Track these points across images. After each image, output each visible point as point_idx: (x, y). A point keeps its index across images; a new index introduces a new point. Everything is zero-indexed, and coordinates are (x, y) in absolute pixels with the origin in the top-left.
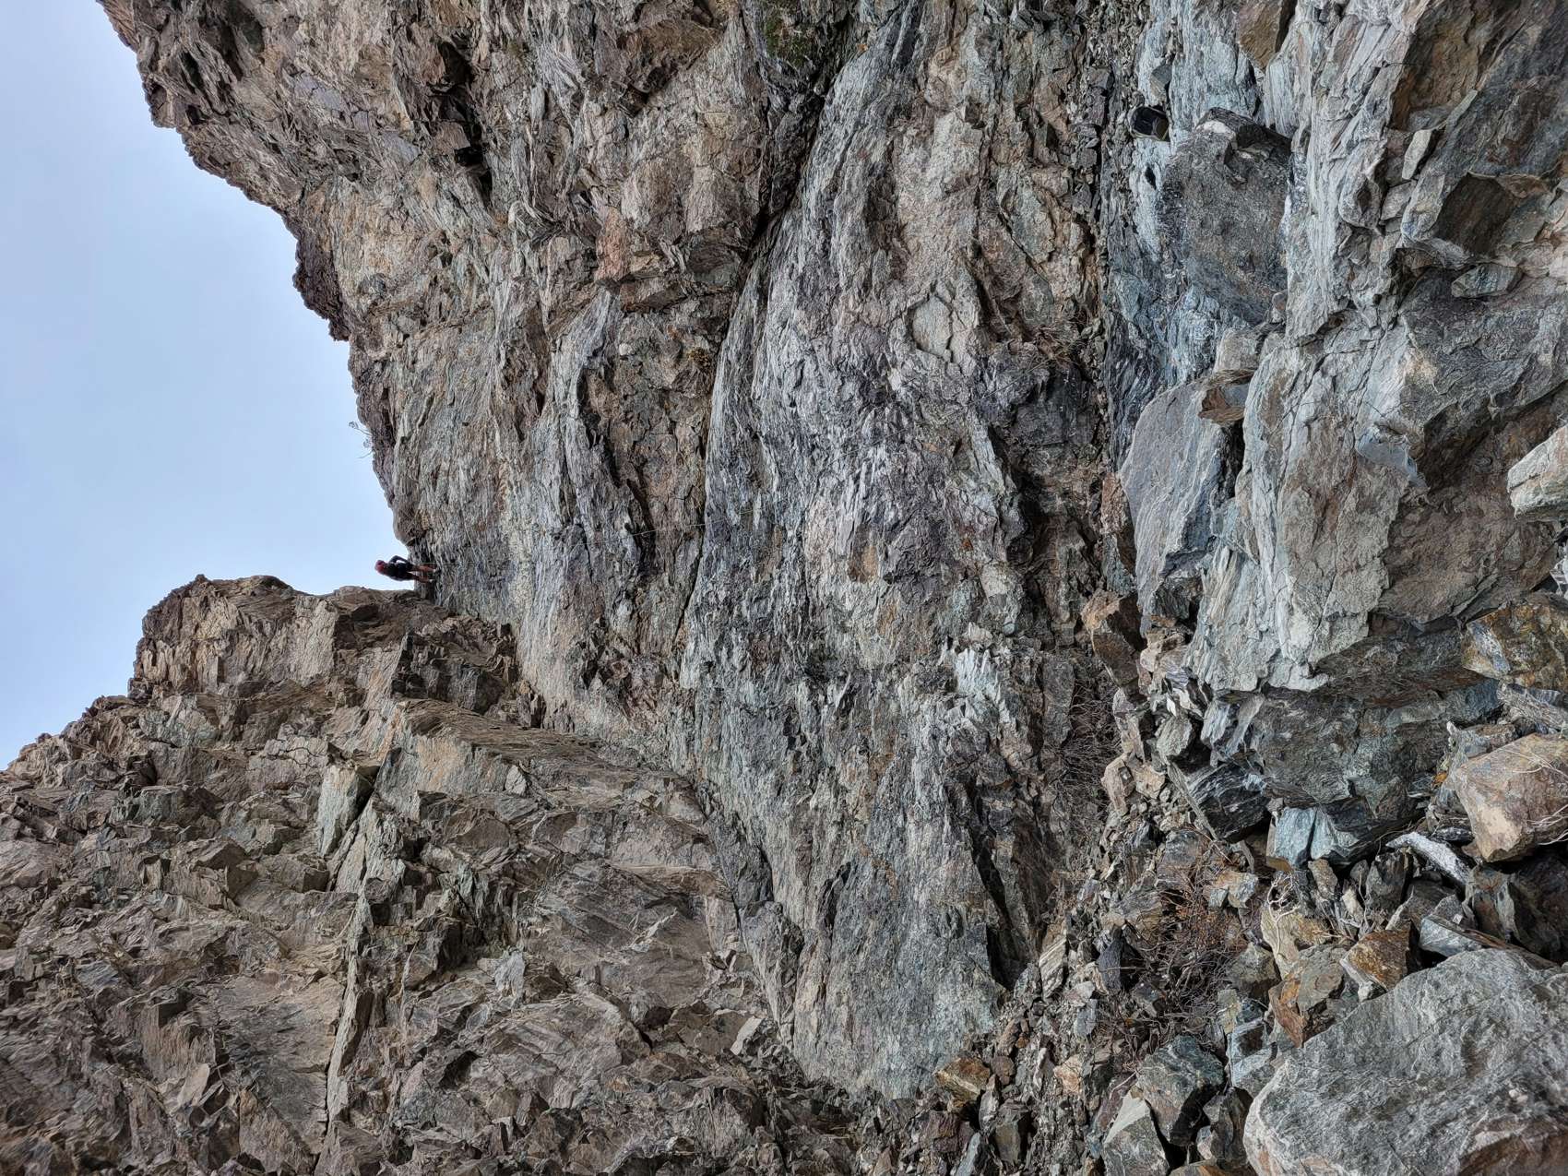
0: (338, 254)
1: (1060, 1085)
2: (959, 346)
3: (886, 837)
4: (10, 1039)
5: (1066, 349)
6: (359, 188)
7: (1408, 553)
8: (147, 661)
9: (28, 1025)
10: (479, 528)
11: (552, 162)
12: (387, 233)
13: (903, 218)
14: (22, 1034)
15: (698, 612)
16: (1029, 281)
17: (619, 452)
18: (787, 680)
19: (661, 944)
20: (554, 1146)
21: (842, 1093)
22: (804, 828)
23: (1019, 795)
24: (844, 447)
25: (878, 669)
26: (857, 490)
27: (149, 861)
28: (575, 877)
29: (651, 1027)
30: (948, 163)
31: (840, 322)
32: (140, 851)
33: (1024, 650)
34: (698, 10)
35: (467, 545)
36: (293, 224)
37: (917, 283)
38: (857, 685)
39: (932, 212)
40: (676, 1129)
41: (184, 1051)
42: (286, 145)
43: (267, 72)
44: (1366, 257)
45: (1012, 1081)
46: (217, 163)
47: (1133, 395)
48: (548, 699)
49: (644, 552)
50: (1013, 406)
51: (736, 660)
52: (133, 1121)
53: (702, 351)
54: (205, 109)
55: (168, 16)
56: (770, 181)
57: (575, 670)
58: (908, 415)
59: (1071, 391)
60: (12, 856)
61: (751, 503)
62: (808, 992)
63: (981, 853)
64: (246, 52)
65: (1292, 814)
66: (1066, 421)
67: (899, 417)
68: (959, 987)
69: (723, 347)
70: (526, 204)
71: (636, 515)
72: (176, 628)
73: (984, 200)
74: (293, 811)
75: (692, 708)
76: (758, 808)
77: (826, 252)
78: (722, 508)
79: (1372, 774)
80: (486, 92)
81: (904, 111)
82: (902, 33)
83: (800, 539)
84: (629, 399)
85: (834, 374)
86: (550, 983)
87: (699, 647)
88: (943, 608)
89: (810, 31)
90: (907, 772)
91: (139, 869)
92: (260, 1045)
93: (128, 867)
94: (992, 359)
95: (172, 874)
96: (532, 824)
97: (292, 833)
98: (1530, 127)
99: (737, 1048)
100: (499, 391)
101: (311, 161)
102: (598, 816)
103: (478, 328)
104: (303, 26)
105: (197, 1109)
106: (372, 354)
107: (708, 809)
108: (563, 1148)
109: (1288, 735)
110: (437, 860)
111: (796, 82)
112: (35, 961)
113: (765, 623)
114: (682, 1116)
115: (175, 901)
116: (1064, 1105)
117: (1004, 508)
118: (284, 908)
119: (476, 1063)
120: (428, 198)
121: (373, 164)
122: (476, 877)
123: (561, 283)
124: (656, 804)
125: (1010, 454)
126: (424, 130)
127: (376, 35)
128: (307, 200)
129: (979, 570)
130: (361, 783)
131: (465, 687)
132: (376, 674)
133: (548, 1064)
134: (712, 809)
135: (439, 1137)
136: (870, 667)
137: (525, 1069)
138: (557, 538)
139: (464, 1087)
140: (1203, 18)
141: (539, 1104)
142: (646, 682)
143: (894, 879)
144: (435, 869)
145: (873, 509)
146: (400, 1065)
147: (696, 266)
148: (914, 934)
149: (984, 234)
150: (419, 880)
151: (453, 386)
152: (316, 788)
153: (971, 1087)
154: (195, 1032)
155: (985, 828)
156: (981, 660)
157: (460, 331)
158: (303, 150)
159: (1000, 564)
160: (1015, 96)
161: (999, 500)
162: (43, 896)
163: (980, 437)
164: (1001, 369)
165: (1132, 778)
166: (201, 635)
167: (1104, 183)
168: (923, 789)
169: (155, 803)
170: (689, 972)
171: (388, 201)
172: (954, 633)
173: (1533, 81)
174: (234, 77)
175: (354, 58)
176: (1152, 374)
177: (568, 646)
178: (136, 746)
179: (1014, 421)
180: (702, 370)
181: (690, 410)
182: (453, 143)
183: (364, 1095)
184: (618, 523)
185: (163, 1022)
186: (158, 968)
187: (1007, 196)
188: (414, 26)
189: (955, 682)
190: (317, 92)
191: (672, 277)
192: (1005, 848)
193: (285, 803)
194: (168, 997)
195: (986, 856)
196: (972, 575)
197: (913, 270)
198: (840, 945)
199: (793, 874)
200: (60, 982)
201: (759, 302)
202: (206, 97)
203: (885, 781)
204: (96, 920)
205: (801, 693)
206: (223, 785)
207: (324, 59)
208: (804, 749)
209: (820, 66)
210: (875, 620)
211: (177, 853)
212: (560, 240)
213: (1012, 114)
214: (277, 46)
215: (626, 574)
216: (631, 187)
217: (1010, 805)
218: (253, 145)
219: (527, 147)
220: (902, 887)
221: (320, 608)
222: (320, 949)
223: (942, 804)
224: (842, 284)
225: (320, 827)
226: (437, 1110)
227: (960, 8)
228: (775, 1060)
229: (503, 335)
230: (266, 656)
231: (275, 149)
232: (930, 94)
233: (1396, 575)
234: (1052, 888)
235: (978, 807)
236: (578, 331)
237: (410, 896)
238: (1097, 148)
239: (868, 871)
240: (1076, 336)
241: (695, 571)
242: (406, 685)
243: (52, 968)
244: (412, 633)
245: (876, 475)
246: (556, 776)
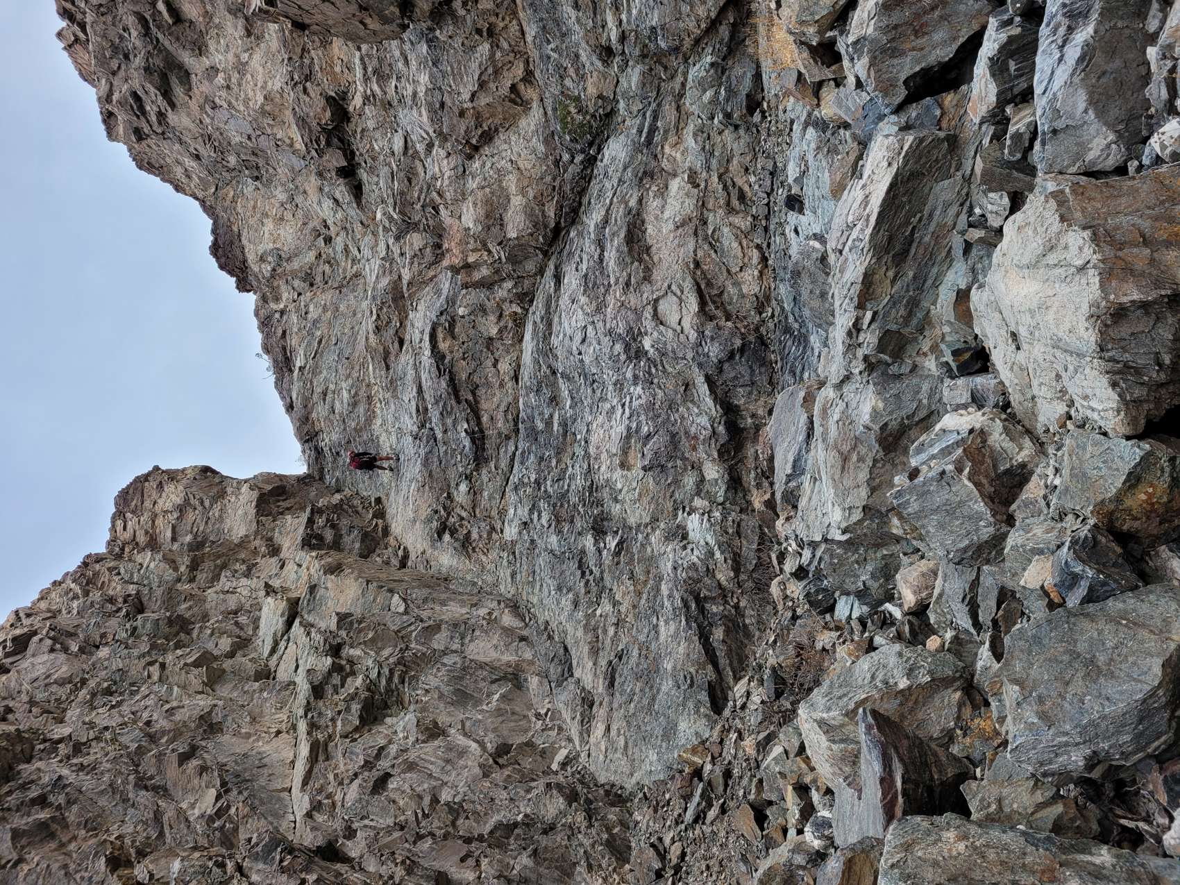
0: (245, 233)
1: (744, 751)
2: (686, 324)
3: (646, 631)
4: (80, 778)
5: (752, 326)
6: (260, 186)
7: (877, 480)
8: (119, 527)
9: (91, 769)
10: (358, 431)
11: (410, 184)
12: (282, 219)
13: (650, 242)
14: (87, 774)
15: (516, 488)
16: (728, 283)
17: (459, 380)
18: (580, 534)
19: (502, 706)
20: (448, 823)
21: (622, 788)
22: (593, 630)
23: (726, 602)
24: (615, 385)
25: (639, 526)
26: (623, 413)
27: (151, 664)
28: (445, 665)
29: (499, 756)
30: (677, 208)
31: (611, 306)
32: (144, 657)
33: (729, 514)
34: (513, 96)
35: (349, 442)
36: (209, 209)
37: (660, 283)
38: (625, 536)
39: (668, 238)
40: (522, 809)
41: (196, 781)
42: (206, 155)
43: (194, 105)
44: (854, 355)
45: (720, 755)
46: (153, 167)
47: (792, 357)
48: (410, 548)
49: (477, 448)
50: (720, 362)
51: (544, 521)
52: (166, 828)
53: (516, 313)
54: (146, 130)
55: (120, 65)
56: (562, 207)
57: (431, 528)
58: (655, 366)
59: (755, 351)
60: (49, 664)
61: (551, 416)
62: (599, 729)
63: (704, 637)
64: (178, 91)
65: (844, 598)
66: (753, 371)
67: (650, 367)
68: (692, 717)
69: (531, 312)
70: (391, 210)
71: (472, 423)
72: (139, 504)
73: (700, 232)
74: (242, 629)
75: (514, 553)
76: (562, 617)
77: (601, 260)
78: (531, 419)
79: (872, 578)
80: (359, 130)
81: (649, 174)
82: (647, 124)
83: (586, 442)
84: (466, 344)
85: (608, 338)
86: (433, 731)
87: (516, 512)
88: (679, 487)
89: (588, 117)
90: (658, 590)
91: (144, 669)
92: (247, 776)
93: (136, 668)
94: (707, 333)
95: (167, 672)
96: (412, 632)
97: (242, 644)
99: (555, 767)
100: (372, 336)
101: (224, 166)
102: (456, 625)
103: (354, 291)
104: (221, 75)
105: (210, 816)
106: (273, 306)
107: (527, 620)
108: (453, 823)
109: (836, 561)
110: (352, 656)
111: (579, 147)
112: (87, 729)
113: (564, 496)
114: (525, 802)
115: (172, 689)
116: (746, 760)
117: (716, 425)
118: (245, 692)
119: (392, 779)
120: (313, 196)
121: (271, 170)
122: (381, 666)
123: (416, 264)
124: (493, 617)
125: (719, 391)
126: (314, 153)
127: (277, 84)
128: (221, 193)
129: (701, 464)
130: (290, 609)
131: (352, 541)
132: (288, 533)
133: (437, 779)
134: (530, 620)
135: (372, 823)
136: (634, 525)
137: (422, 782)
138: (415, 438)
139: (385, 794)
140: (819, 156)
141: (435, 800)
142: (480, 536)
143: (651, 657)
144: (351, 662)
145: (634, 425)
146: (341, 783)
147: (512, 260)
148: (664, 688)
149: (700, 253)
150: (342, 670)
151: (337, 331)
152: (257, 613)
153: (697, 760)
154: (203, 769)
155: (706, 623)
156: (702, 520)
157: (340, 292)
158: (219, 159)
159: (714, 460)
160: (718, 169)
161: (712, 420)
162: (76, 689)
163: (700, 380)
164: (712, 339)
165: (785, 588)
166: (158, 509)
167: (772, 227)
168: (669, 600)
169: (148, 625)
170: (521, 723)
171: (281, 196)
172: (686, 503)
173: (911, 293)
174: (169, 109)
175: (260, 99)
176: (803, 345)
177: (425, 512)
178: (119, 587)
179: (721, 371)
180: (516, 326)
181: (508, 352)
182: (335, 164)
183: (320, 803)
184: (459, 428)
185: (180, 765)
186: (169, 731)
187: (714, 231)
188: (308, 84)
189: (687, 534)
190: (231, 121)
191: (496, 265)
192: (718, 634)
193: (237, 623)
194: (182, 748)
195: (707, 639)
196: (697, 467)
197: (657, 275)
198: (618, 699)
199: (586, 659)
200: (106, 741)
201: (555, 285)
202: (148, 122)
203: (645, 596)
204: (119, 704)
205: (588, 542)
206: (190, 613)
207: (237, 98)
208: (591, 578)
209: (594, 138)
210: (636, 495)
211: (170, 658)
212: (415, 235)
213: (717, 180)
214: (201, 88)
215: (465, 462)
216: (468, 207)
217: (721, 608)
218: (181, 154)
219: (392, 173)
220: (657, 660)
221: (245, 488)
222: (275, 718)
223: (680, 609)
224: (612, 282)
225: (261, 639)
226: (370, 808)
227: (683, 112)
228: (579, 773)
229: (374, 298)
230: (206, 523)
231: (197, 157)
232: (665, 164)
233: (873, 490)
234: (747, 657)
235: (702, 610)
236: (429, 297)
237: (336, 679)
238: (768, 204)
239: (635, 653)
240: (758, 318)
241: (512, 460)
242: (311, 541)
243: (100, 733)
244: (313, 505)
245: (635, 403)
246: (425, 600)
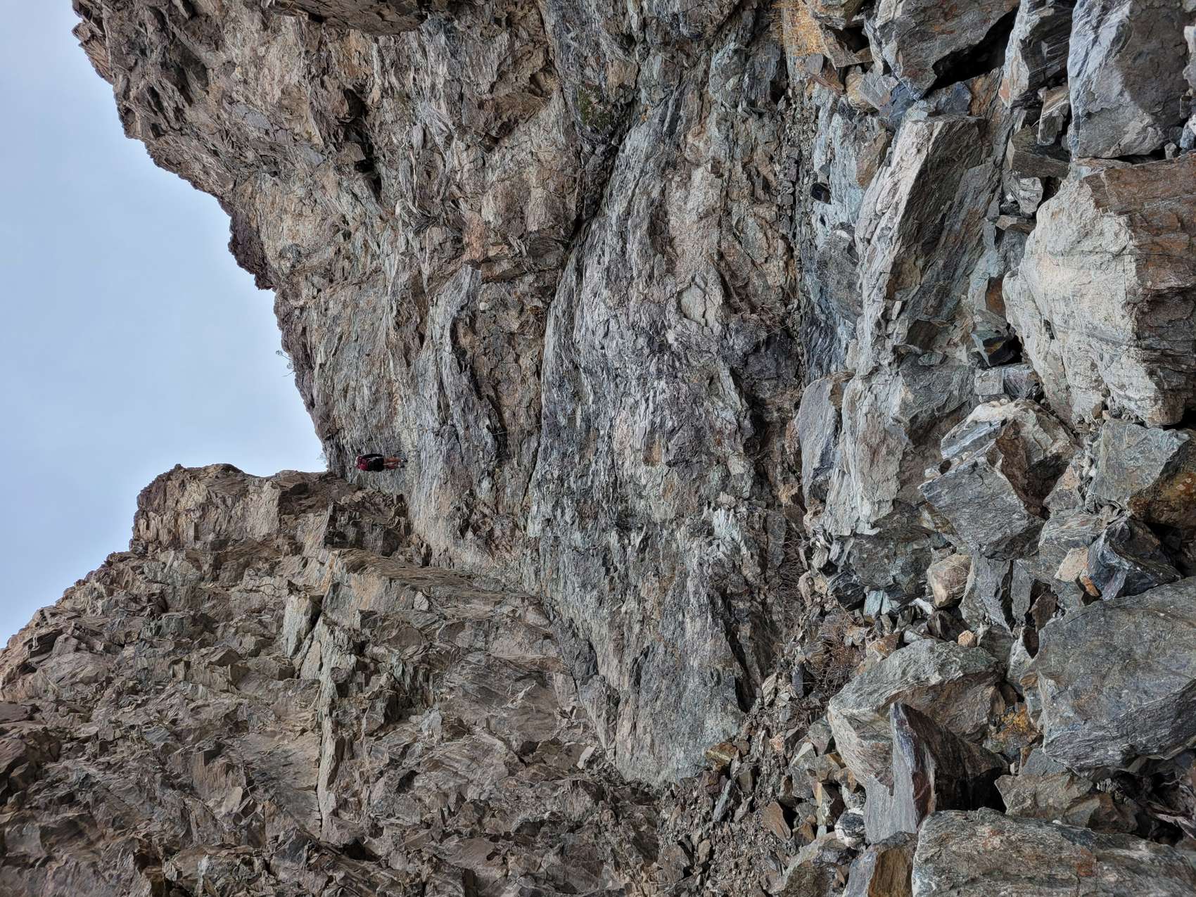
0: (263, 230)
1: (773, 748)
2: (711, 316)
3: (672, 628)
4: (107, 776)
5: (777, 318)
6: (278, 181)
7: (907, 474)
8: (142, 527)
9: (118, 767)
10: (379, 428)
11: (430, 177)
12: (300, 215)
13: (673, 234)
14: (114, 773)
15: (539, 485)
16: (753, 275)
17: (481, 376)
18: (604, 530)
19: (527, 704)
20: (474, 821)
21: (648, 786)
22: (618, 626)
23: (753, 599)
24: (638, 379)
25: (664, 522)
26: (647, 407)
27: (176, 662)
28: (469, 663)
29: (525, 754)
30: (701, 199)
31: (634, 299)
32: (169, 656)
33: (755, 509)
34: (533, 86)
35: (370, 439)
36: (227, 206)
37: (683, 275)
38: (650, 532)
39: (691, 230)
40: (549, 807)
41: (223, 779)
42: (224, 151)
43: (211, 100)
44: (883, 346)
45: (748, 752)
46: (171, 163)
47: (818, 350)
48: (433, 546)
49: (499, 444)
50: (745, 355)
51: (568, 518)
52: (193, 826)
53: (537, 308)
54: (164, 126)
55: (136, 60)
56: (583, 199)
57: (454, 526)
58: (679, 360)
59: (781, 344)
60: (74, 663)
61: (574, 411)
62: (625, 727)
63: (731, 634)
64: (195, 86)
65: (873, 593)
66: (778, 364)
67: (673, 361)
68: (719, 715)
69: (552, 306)
70: (410, 204)
71: (494, 419)
72: (162, 503)
73: (724, 223)
74: (266, 627)
75: (537, 550)
76: (586, 615)
77: (623, 252)
78: (554, 414)
79: (902, 572)
80: (377, 123)
81: (672, 165)
82: (669, 114)
83: (610, 437)
84: (487, 340)
85: (631, 332)
86: (458, 729)
87: (539, 508)
88: (704, 483)
89: (609, 107)
90: (684, 587)
91: (169, 668)
92: (273, 774)
93: (162, 666)
94: (732, 325)
95: (192, 671)
96: (435, 630)
97: (267, 642)
98: (941, 301)
99: (581, 765)
100: (392, 332)
101: (242, 162)
102: (480, 623)
103: (374, 286)
104: (238, 70)
105: (237, 814)
106: (293, 303)
107: (552, 617)
108: (480, 821)
109: (865, 556)
110: (376, 655)
111: (600, 137)
112: (114, 728)
113: (587, 492)
114: (552, 800)
115: (197, 688)
116: (774, 758)
117: (741, 419)
118: (270, 691)
119: (417, 777)
120: (332, 191)
121: (289, 165)
122: (405, 664)
123: (436, 259)
124: (517, 615)
125: (744, 385)
126: (332, 147)
127: (294, 78)
128: (239, 189)
129: (727, 459)
130: (313, 607)
131: (375, 539)
132: (311, 532)
133: (463, 777)
134: (555, 617)
135: (398, 822)
136: (659, 521)
137: (448, 780)
138: (437, 435)
139: (411, 792)
140: (846, 144)
141: (461, 799)
142: (504, 534)
143: (677, 654)
144: (375, 660)
145: (658, 420)
146: (367, 782)
147: (533, 253)
148: (691, 686)
149: (724, 245)
150: (366, 668)
151: (357, 328)
152: (281, 611)
153: (725, 757)
154: (229, 767)
155: (733, 619)
156: (728, 516)
157: (360, 288)
158: (237, 155)
159: (740, 454)
160: (742, 158)
161: (738, 414)
162: (102, 688)
163: (725, 374)
164: (737, 331)
165: (813, 584)
166: (180, 507)
167: (798, 217)
168: (694, 597)
169: (173, 625)
170: (546, 721)
171: (300, 192)
172: (712, 498)
173: (941, 283)
174: (186, 104)
175: (278, 94)
176: (830, 336)
177: (447, 510)
178: (143, 586)
179: (746, 364)
180: (538, 320)
181: (530, 347)
182: (353, 158)
183: (346, 801)
184: (481, 424)
185: (207, 763)
186: (195, 730)
187: (738, 221)
188: (326, 78)
189: (713, 529)
190: (249, 115)
191: (517, 259)
192: (745, 630)
193: (260, 622)
194: (208, 746)
195: (734, 636)
196: (722, 462)
197: (680, 267)
198: (645, 696)
199: (611, 656)
200: (133, 740)
201: (577, 279)
202: (165, 118)
203: (670, 593)
204: (145, 703)
205: (613, 538)
206: (214, 612)
207: (254, 93)
208: (616, 575)
209: (616, 128)
210: (661, 491)
211: (194, 657)
212: (434, 229)
213: (740, 169)
214: (218, 82)
215: (487, 459)
216: (488, 200)
217: (748, 604)
218: (199, 150)
219: (411, 166)
220: (683, 657)
221: (267, 486)
222: (300, 716)
223: (706, 606)
224: (635, 275)
225: (285, 638)
226: (395, 806)
227: (706, 101)
228: (605, 771)
229: (394, 294)
230: (229, 521)
231: (215, 153)
232: (688, 154)
233: (903, 483)
234: (775, 654)
235: (728, 606)
236: (449, 292)
237: (360, 678)
238: (793, 194)
239: (661, 650)
240: (783, 310)
241: (535, 456)
242: (334, 539)
243: (126, 732)
244: (335, 503)
245: (659, 398)
246: (449, 598)
